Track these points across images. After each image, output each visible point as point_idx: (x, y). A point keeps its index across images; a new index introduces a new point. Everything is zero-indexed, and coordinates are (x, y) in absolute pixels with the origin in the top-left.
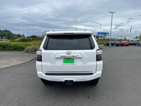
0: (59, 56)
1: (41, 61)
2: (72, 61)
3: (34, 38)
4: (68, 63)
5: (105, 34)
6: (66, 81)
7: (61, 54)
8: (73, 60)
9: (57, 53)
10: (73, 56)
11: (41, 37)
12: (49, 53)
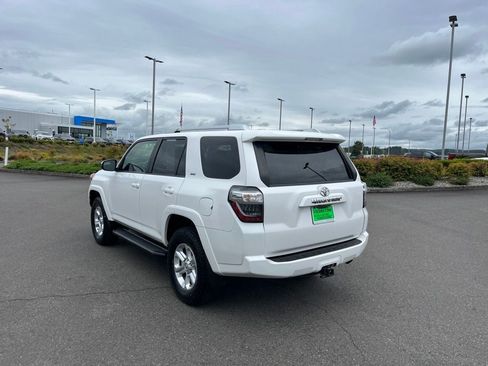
0: (306, 201)
1: (262, 221)
2: (330, 213)
4: (321, 219)
5: (102, 123)
6: (324, 268)
7: (310, 197)
8: (331, 210)
9: (301, 194)
10: (333, 200)
12: (281, 195)
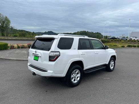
3: (113, 40)
11: (122, 39)
